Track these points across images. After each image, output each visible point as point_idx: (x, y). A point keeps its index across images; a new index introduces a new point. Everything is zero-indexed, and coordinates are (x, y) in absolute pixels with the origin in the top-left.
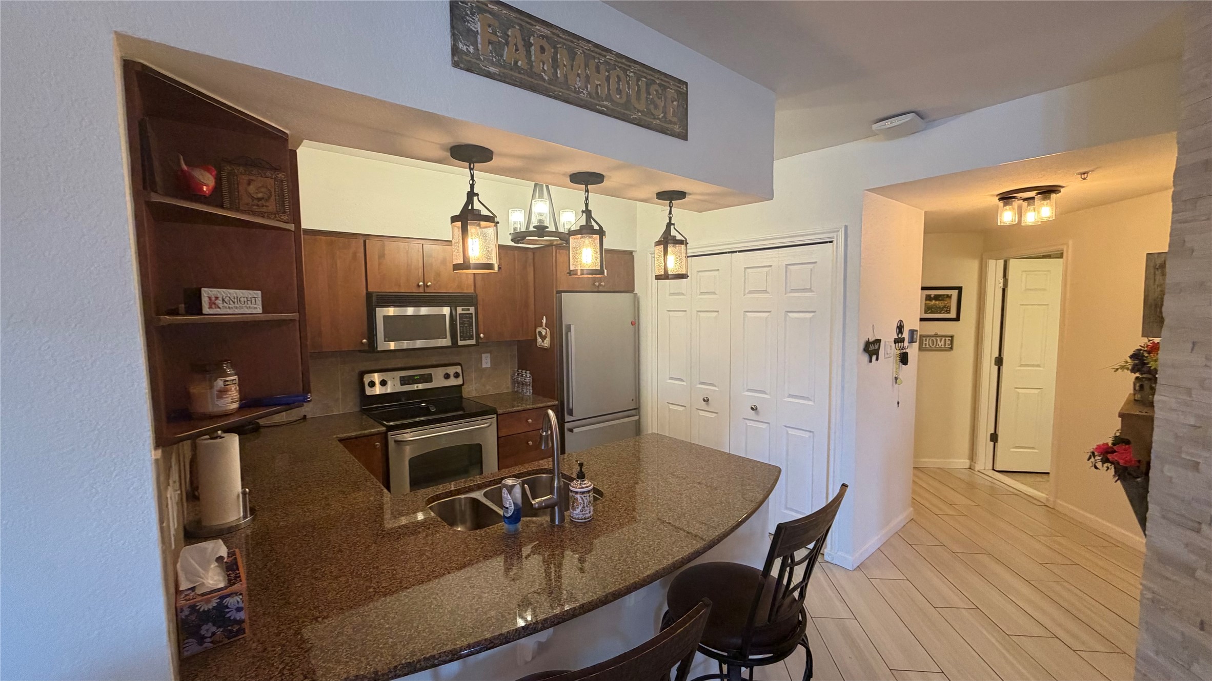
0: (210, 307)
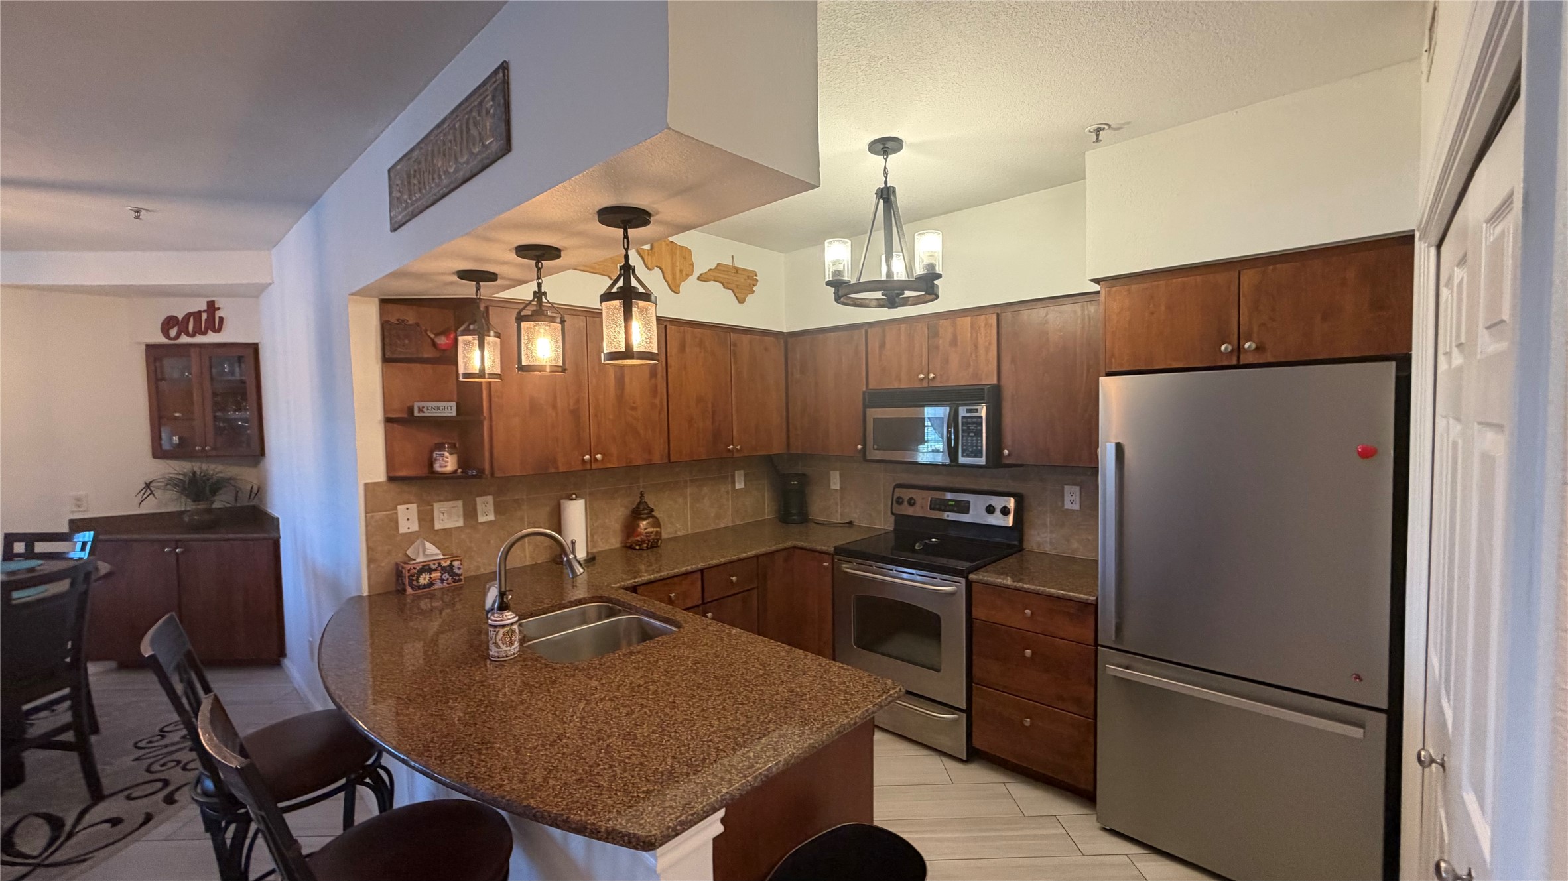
0: (419, 412)
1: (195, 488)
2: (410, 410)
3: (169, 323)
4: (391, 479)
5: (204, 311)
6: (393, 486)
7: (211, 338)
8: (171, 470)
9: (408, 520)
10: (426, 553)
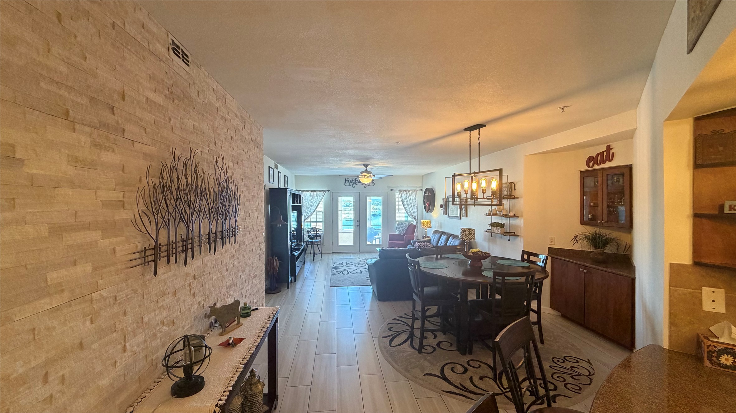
0: (730, 210)
1: (596, 241)
2: (722, 207)
3: (590, 159)
4: (696, 264)
5: (605, 151)
6: (698, 269)
7: (608, 164)
8: (586, 231)
9: (713, 301)
10: (732, 336)
